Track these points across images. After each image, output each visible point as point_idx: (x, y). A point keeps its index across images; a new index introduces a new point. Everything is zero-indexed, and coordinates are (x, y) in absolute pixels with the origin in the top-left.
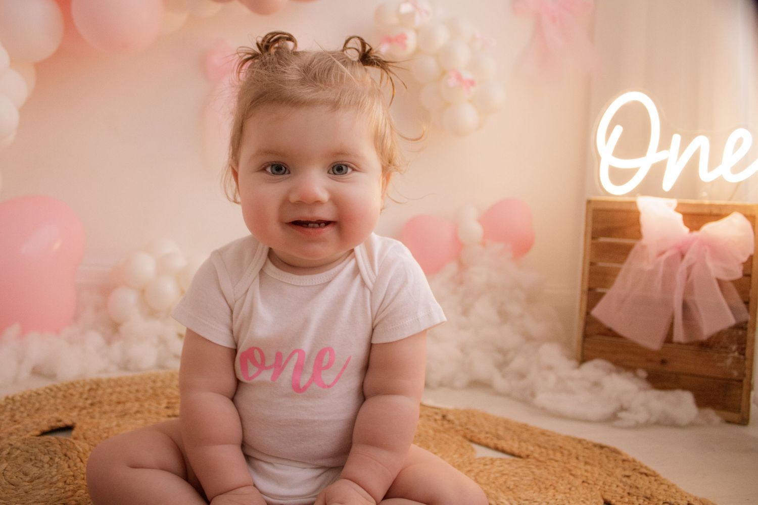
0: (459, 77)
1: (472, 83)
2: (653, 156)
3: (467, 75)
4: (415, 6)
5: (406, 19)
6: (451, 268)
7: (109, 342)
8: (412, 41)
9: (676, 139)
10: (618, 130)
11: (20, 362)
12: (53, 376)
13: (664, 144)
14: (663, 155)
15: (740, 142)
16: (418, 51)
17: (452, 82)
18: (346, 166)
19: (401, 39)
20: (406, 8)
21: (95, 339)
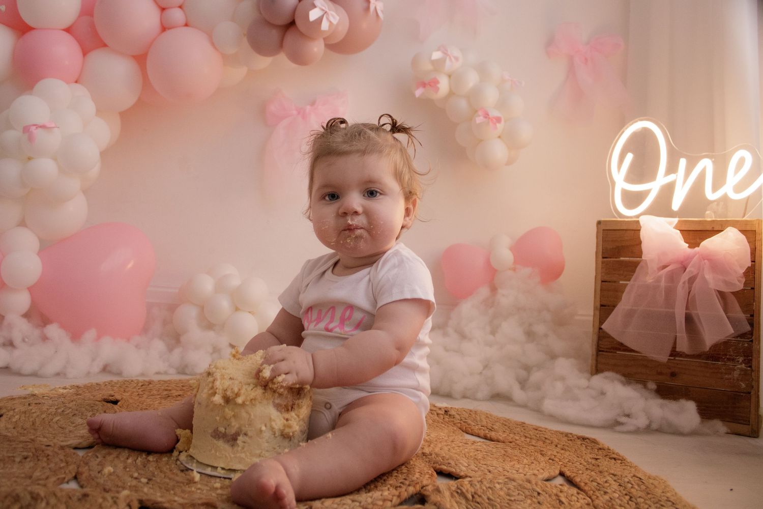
0: (486, 115)
1: (498, 120)
2: (661, 179)
3: (494, 113)
4: (445, 53)
5: (438, 65)
6: (484, 292)
7: (171, 349)
8: (444, 85)
9: (683, 162)
10: (630, 157)
11: (93, 360)
12: (119, 374)
13: (672, 168)
14: (671, 178)
15: (742, 161)
16: (451, 94)
17: (479, 119)
18: (377, 192)
19: (434, 84)
20: (436, 55)
21: (159, 345)
